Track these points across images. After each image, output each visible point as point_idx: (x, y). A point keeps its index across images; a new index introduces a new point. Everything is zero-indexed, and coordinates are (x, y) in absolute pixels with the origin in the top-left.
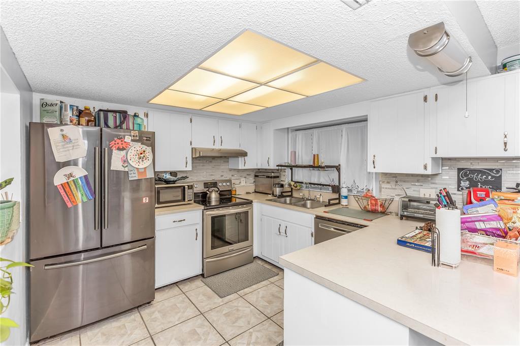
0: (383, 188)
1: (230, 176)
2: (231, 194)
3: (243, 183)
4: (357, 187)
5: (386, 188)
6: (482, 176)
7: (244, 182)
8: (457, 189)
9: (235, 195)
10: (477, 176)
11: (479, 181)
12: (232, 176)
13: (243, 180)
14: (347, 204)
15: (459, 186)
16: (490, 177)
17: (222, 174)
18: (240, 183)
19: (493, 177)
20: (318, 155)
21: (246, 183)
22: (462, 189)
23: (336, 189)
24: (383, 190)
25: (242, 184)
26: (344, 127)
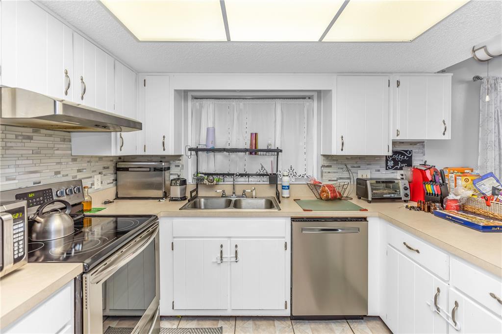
0: (326, 172)
1: (75, 173)
2: (82, 211)
3: (97, 185)
4: (295, 174)
5: (329, 172)
6: (401, 156)
7: (100, 184)
8: (385, 168)
9: (90, 210)
10: (398, 156)
11: (399, 161)
12: (79, 171)
13: (97, 178)
14: (288, 196)
15: (387, 166)
16: (406, 157)
17: (57, 168)
18: (93, 184)
19: (407, 157)
20: (256, 134)
21: (102, 183)
22: (389, 168)
23: (273, 179)
24: (324, 174)
25: (96, 187)
26: (279, 102)
